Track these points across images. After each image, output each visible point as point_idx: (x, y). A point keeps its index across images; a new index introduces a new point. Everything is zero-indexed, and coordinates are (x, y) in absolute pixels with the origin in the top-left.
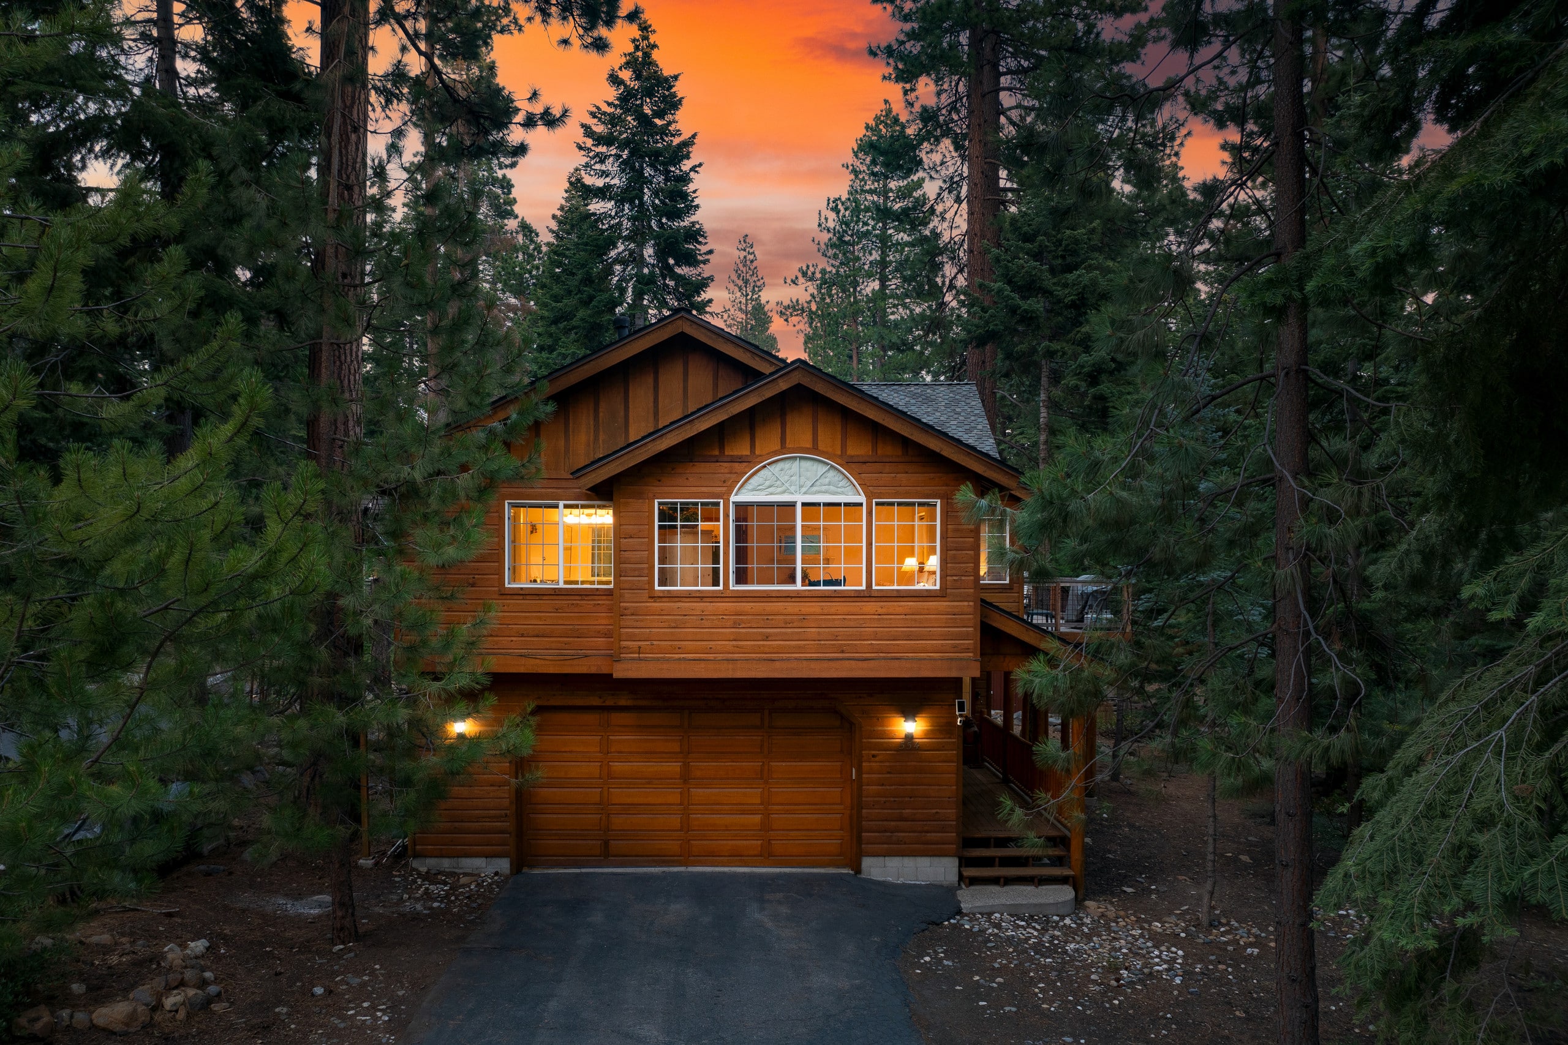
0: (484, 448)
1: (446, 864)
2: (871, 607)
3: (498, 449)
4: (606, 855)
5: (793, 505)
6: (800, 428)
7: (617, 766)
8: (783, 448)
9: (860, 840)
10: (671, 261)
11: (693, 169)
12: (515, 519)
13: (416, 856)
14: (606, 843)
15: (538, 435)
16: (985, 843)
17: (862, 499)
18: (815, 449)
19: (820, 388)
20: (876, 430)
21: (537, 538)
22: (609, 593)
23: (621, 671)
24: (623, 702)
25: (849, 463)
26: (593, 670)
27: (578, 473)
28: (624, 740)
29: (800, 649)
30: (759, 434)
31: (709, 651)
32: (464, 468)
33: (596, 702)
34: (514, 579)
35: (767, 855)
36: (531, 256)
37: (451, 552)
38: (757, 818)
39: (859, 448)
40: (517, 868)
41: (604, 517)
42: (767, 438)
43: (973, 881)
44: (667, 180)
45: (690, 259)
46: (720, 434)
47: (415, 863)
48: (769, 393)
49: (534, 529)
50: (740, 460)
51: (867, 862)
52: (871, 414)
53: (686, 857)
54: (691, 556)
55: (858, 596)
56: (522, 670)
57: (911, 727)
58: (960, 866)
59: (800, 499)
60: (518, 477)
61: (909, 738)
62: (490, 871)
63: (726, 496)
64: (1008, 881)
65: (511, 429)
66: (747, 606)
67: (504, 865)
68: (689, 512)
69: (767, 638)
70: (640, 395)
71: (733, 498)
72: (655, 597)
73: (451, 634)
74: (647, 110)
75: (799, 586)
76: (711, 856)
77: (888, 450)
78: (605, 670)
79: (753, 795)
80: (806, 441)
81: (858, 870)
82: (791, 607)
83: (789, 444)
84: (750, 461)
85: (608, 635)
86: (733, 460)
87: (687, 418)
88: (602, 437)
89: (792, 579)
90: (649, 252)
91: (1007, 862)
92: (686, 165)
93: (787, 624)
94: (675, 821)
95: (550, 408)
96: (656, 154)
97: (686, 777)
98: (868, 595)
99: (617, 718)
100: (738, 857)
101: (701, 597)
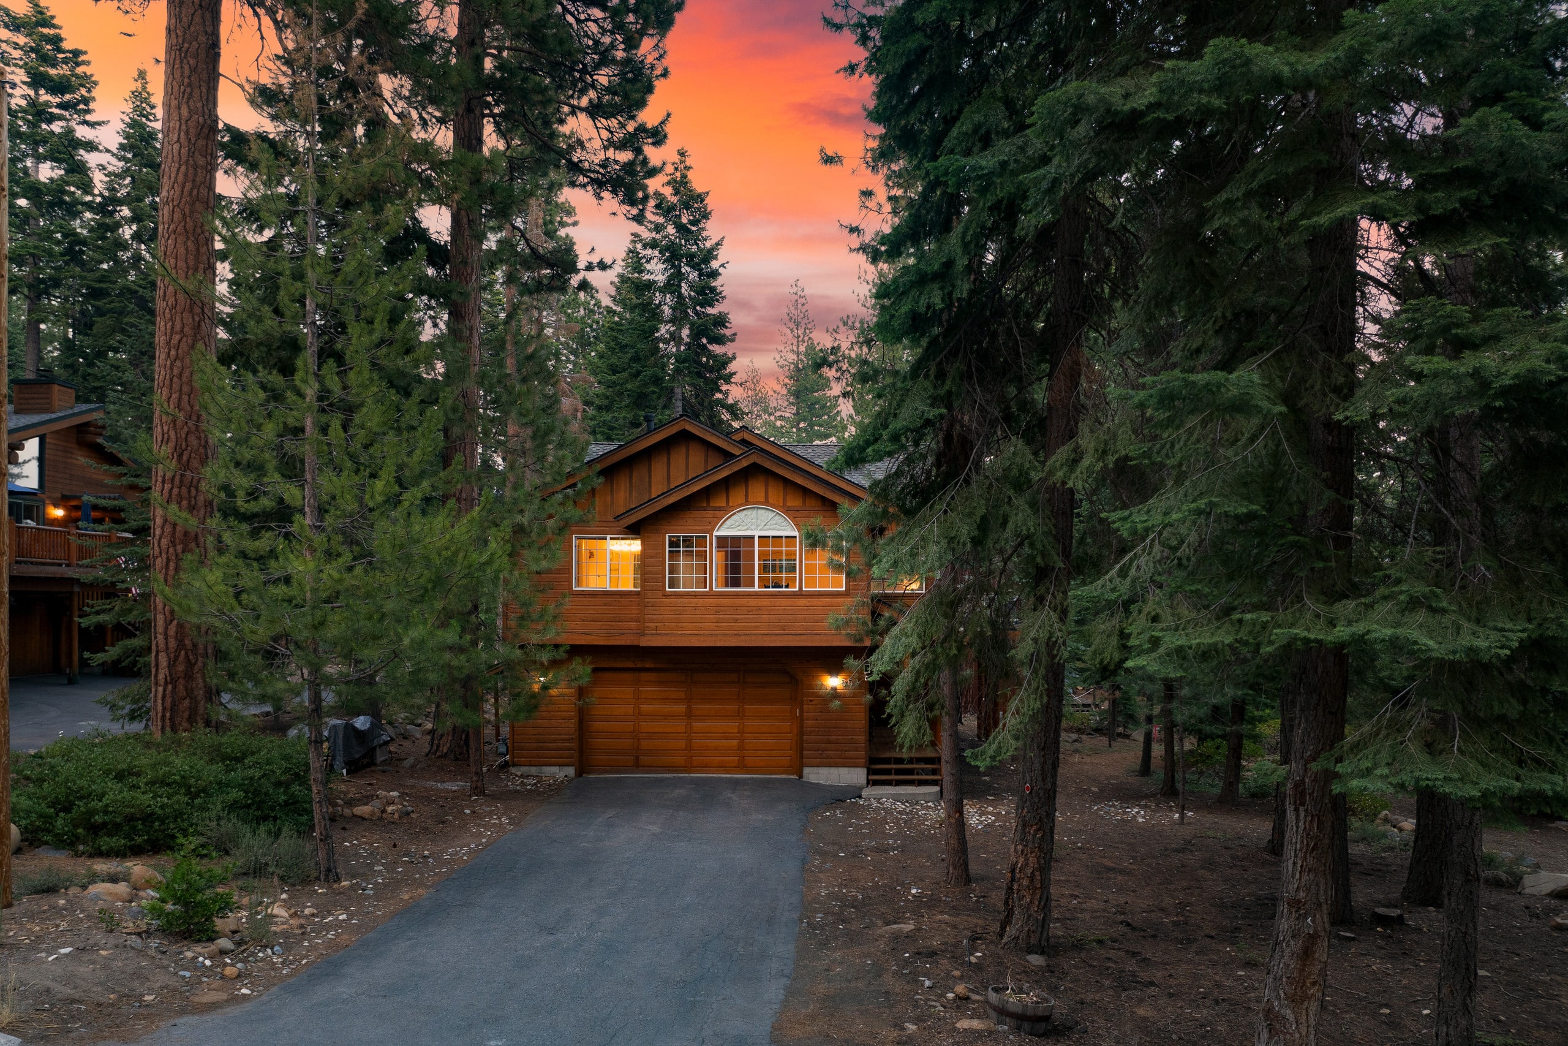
0: (562, 504)
1: (533, 770)
2: (802, 601)
3: (570, 505)
4: (637, 766)
5: (753, 537)
6: (757, 489)
7: (645, 708)
8: (747, 501)
9: (801, 757)
10: (704, 341)
11: (722, 265)
12: (579, 547)
13: (514, 765)
14: (637, 758)
15: (594, 496)
16: (887, 761)
17: (796, 533)
18: (766, 502)
19: (768, 465)
20: (805, 492)
21: (593, 560)
22: (637, 593)
23: (645, 642)
24: (648, 665)
25: (787, 511)
26: (628, 643)
27: (618, 518)
28: (649, 690)
29: (756, 628)
30: (731, 493)
31: (700, 629)
32: (551, 516)
33: (630, 665)
34: (578, 585)
35: (742, 767)
36: (592, 311)
37: (544, 564)
38: (735, 742)
39: (794, 502)
40: (580, 773)
41: (634, 546)
42: (737, 495)
43: (876, 783)
44: (700, 275)
45: (719, 340)
46: (707, 493)
47: (513, 770)
48: (736, 468)
49: (591, 555)
50: (720, 509)
51: (807, 771)
52: (800, 481)
53: (689, 767)
54: (689, 569)
55: (794, 595)
56: (583, 643)
57: (834, 682)
58: (868, 774)
59: (757, 534)
60: (582, 521)
61: (834, 689)
62: (562, 775)
63: (711, 532)
64: (899, 783)
65: (578, 494)
66: (724, 601)
67: (571, 771)
68: (688, 541)
69: (736, 621)
70: (658, 468)
71: (715, 533)
72: (667, 595)
73: (544, 610)
74: (684, 220)
75: (756, 588)
76: (705, 767)
77: (812, 503)
78: (636, 643)
79: (733, 727)
80: (761, 496)
81: (801, 776)
82: (752, 602)
83: (750, 499)
84: (726, 510)
85: (637, 620)
86: (716, 509)
87: (687, 483)
88: (634, 494)
89: (753, 586)
90: (685, 332)
91: (899, 772)
92: (715, 264)
93: (749, 612)
94: (682, 743)
95: (601, 480)
96: (691, 256)
97: (689, 715)
98: (800, 594)
99: (645, 676)
100: (723, 767)
101: (695, 595)
